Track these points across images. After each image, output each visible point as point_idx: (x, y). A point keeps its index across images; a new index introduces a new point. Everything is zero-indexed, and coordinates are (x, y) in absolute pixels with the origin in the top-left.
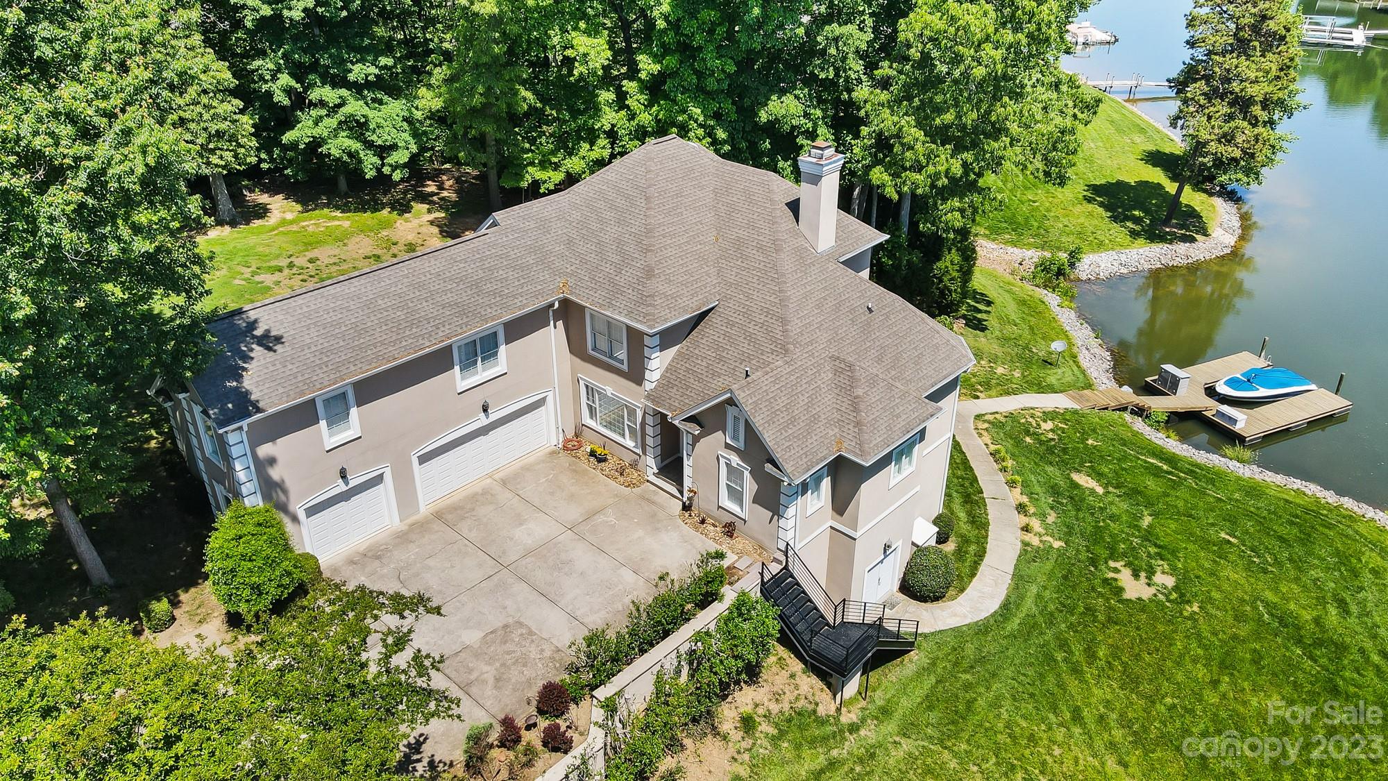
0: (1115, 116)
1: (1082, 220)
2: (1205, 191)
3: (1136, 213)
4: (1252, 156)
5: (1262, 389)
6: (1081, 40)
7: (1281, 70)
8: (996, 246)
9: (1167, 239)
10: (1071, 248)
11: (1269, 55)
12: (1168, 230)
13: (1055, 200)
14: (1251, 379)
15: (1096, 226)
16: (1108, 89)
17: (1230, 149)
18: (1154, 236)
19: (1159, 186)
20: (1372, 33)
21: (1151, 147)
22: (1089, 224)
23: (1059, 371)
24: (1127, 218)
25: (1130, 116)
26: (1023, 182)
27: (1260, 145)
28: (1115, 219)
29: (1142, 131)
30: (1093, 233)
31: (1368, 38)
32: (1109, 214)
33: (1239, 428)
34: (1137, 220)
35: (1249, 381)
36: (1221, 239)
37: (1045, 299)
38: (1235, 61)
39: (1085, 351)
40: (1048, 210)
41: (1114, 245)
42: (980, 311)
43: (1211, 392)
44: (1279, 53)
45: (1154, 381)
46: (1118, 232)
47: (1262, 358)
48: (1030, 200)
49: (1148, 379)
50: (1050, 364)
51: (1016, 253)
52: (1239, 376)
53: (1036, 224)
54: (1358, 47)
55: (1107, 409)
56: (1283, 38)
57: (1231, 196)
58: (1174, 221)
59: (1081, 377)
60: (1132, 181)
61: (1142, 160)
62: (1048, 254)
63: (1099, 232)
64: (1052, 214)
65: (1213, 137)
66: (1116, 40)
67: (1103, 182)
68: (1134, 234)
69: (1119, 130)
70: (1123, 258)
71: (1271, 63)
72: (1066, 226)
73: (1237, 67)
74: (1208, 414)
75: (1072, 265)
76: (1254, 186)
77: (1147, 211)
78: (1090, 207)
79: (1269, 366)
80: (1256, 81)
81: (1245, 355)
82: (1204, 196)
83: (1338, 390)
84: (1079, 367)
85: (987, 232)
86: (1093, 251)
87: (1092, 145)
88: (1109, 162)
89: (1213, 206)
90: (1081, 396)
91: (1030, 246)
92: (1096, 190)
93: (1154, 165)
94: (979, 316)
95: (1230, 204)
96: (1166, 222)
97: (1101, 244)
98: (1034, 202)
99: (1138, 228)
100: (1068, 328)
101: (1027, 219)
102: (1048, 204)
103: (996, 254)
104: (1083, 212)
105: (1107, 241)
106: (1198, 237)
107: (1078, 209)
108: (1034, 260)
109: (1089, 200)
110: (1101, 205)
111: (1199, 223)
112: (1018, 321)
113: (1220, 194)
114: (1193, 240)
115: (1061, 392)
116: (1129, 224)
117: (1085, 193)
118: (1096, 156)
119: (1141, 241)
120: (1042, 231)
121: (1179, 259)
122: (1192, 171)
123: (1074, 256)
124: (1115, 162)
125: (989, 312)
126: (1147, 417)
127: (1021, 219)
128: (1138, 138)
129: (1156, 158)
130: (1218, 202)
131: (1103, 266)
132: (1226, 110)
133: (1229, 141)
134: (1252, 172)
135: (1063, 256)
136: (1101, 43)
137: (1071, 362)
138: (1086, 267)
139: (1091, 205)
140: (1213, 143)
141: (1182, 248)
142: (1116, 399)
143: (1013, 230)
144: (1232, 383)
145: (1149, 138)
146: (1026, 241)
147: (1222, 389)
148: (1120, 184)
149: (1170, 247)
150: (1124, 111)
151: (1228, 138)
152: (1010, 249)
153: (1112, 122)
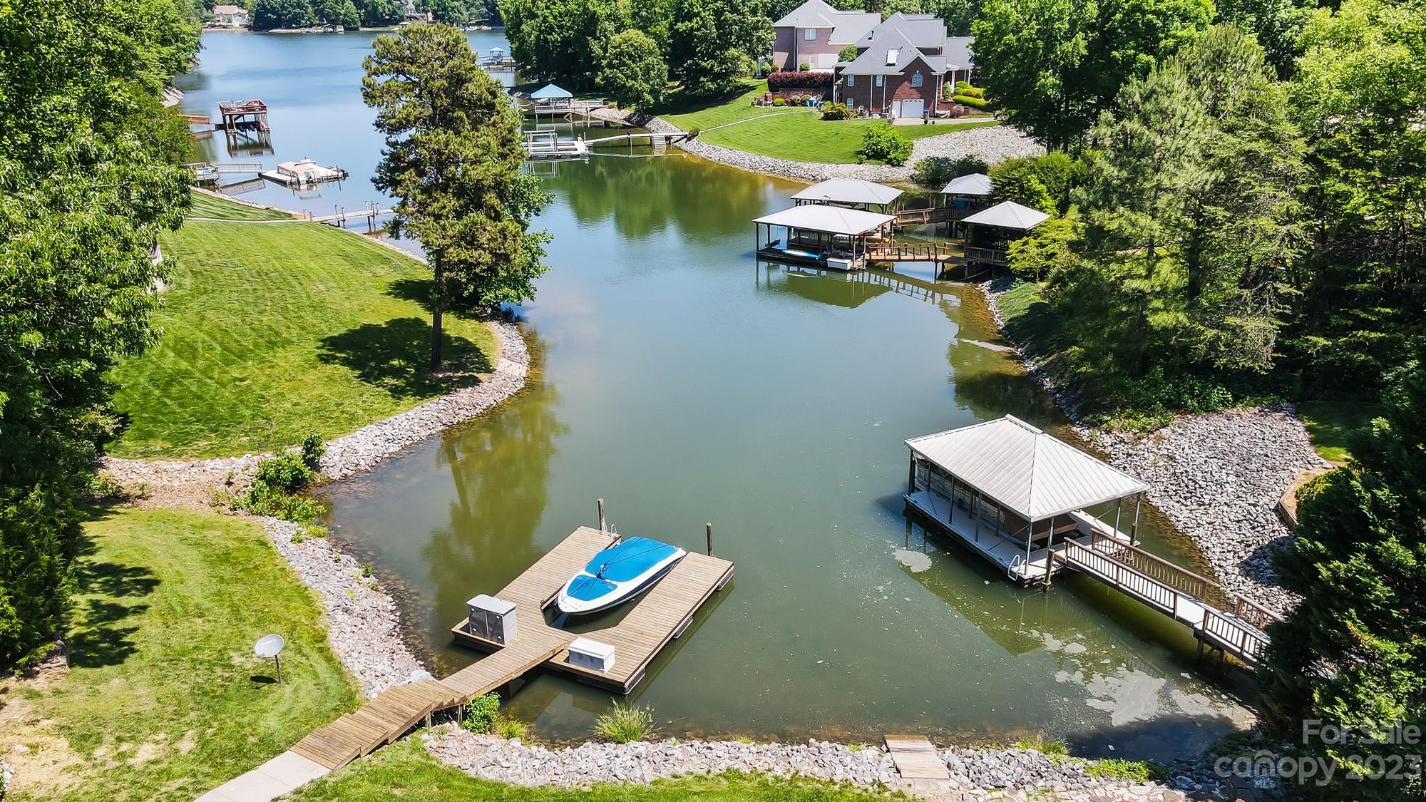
0: (349, 249)
1: (320, 390)
2: (476, 317)
3: (395, 363)
4: (506, 258)
5: (620, 584)
6: (303, 178)
7: (503, 145)
8: (183, 465)
9: (442, 389)
10: (305, 438)
11: (482, 128)
12: (441, 376)
13: (275, 371)
14: (602, 571)
15: (340, 395)
16: (341, 223)
17: (476, 254)
18: (424, 388)
19: (418, 322)
20: (591, 142)
21: (398, 277)
22: (330, 394)
23: (288, 689)
24: (384, 373)
25: (369, 247)
26: (222, 355)
27: (509, 243)
28: (366, 377)
29: (386, 261)
30: (338, 405)
31: (589, 148)
32: (357, 373)
33: (609, 670)
34: (398, 373)
35: (599, 576)
36: (509, 371)
37: (269, 538)
38: (443, 137)
39: (341, 617)
40: (266, 387)
41: (372, 415)
42: (120, 612)
43: (553, 614)
44: (494, 124)
45: (466, 628)
46: (374, 395)
47: (605, 531)
48: (235, 379)
49: (457, 629)
50: (269, 680)
51: (218, 467)
52: (583, 572)
53: (248, 413)
54: (583, 155)
55: (385, 742)
56: (491, 106)
57: (507, 317)
58: (446, 362)
59: (333, 683)
60: (381, 321)
61: (389, 294)
62: (269, 456)
63: (347, 402)
64: (274, 392)
65: (448, 241)
66: (345, 175)
67: (343, 331)
68: (397, 393)
69: (355, 264)
70: (388, 430)
71: (487, 136)
72: (296, 405)
73: (447, 145)
74: (559, 660)
75: (313, 464)
76: (526, 300)
77: (408, 358)
78: (329, 369)
79: (616, 539)
80: (476, 161)
81: (583, 533)
82: (474, 323)
83: (709, 549)
84: (329, 659)
85: (168, 445)
86: (343, 432)
87: (322, 287)
88: (347, 304)
89: (488, 333)
90: (329, 740)
91: (241, 449)
92: (334, 343)
93: (406, 298)
94: (117, 626)
95: (508, 326)
96: (435, 366)
97: (352, 420)
98: (242, 380)
99: (401, 383)
100: (308, 581)
101: (233, 409)
102: (264, 379)
103: (184, 477)
104: (320, 378)
105: (361, 412)
106: (481, 376)
107: (311, 375)
108: (252, 470)
109: (325, 360)
110: (345, 362)
111: (478, 357)
112: (207, 604)
113: (493, 317)
114: (475, 382)
115: (290, 743)
116: (389, 380)
117: (319, 351)
118: (329, 299)
119: (408, 400)
120: (261, 421)
121: (463, 412)
122: (440, 292)
123: (312, 447)
124: (355, 303)
125: (144, 608)
126: (466, 715)
127: (223, 411)
128: (381, 270)
129: (406, 290)
130: (493, 326)
131: (361, 450)
132: (454, 203)
133: (471, 243)
134: (519, 282)
135: (297, 451)
136: (328, 179)
137: (315, 656)
138: (336, 458)
139: (329, 366)
140: (451, 250)
141: (463, 395)
142: (400, 713)
143: (212, 431)
144: (580, 588)
145: (396, 268)
146: (235, 444)
147: (569, 605)
148: (368, 330)
149: (448, 398)
150: (360, 243)
151: (469, 239)
152: (209, 463)
153: (346, 257)
